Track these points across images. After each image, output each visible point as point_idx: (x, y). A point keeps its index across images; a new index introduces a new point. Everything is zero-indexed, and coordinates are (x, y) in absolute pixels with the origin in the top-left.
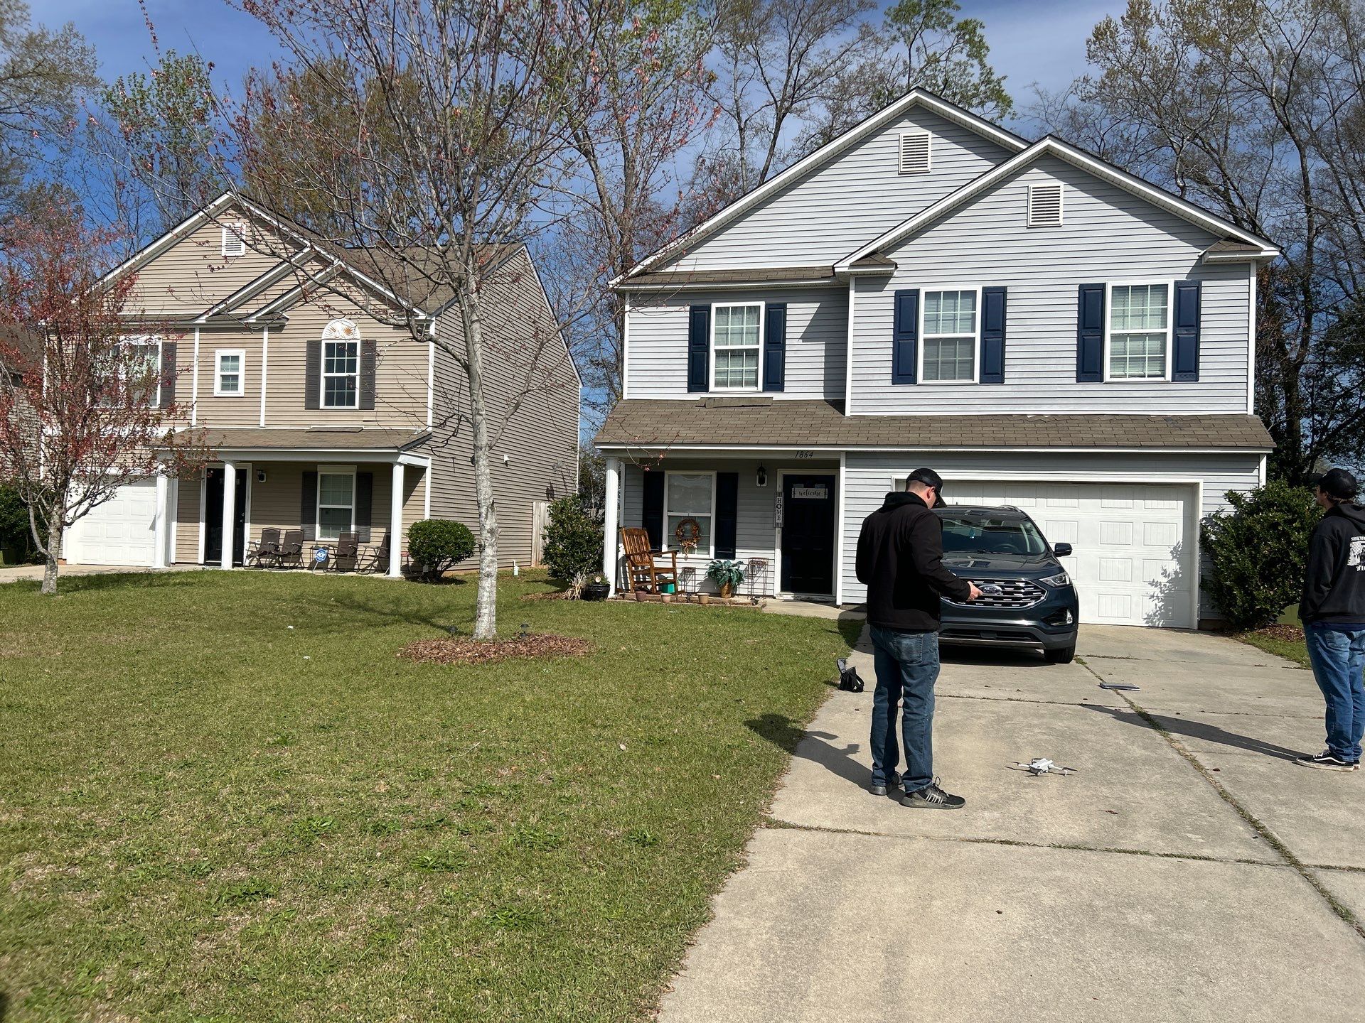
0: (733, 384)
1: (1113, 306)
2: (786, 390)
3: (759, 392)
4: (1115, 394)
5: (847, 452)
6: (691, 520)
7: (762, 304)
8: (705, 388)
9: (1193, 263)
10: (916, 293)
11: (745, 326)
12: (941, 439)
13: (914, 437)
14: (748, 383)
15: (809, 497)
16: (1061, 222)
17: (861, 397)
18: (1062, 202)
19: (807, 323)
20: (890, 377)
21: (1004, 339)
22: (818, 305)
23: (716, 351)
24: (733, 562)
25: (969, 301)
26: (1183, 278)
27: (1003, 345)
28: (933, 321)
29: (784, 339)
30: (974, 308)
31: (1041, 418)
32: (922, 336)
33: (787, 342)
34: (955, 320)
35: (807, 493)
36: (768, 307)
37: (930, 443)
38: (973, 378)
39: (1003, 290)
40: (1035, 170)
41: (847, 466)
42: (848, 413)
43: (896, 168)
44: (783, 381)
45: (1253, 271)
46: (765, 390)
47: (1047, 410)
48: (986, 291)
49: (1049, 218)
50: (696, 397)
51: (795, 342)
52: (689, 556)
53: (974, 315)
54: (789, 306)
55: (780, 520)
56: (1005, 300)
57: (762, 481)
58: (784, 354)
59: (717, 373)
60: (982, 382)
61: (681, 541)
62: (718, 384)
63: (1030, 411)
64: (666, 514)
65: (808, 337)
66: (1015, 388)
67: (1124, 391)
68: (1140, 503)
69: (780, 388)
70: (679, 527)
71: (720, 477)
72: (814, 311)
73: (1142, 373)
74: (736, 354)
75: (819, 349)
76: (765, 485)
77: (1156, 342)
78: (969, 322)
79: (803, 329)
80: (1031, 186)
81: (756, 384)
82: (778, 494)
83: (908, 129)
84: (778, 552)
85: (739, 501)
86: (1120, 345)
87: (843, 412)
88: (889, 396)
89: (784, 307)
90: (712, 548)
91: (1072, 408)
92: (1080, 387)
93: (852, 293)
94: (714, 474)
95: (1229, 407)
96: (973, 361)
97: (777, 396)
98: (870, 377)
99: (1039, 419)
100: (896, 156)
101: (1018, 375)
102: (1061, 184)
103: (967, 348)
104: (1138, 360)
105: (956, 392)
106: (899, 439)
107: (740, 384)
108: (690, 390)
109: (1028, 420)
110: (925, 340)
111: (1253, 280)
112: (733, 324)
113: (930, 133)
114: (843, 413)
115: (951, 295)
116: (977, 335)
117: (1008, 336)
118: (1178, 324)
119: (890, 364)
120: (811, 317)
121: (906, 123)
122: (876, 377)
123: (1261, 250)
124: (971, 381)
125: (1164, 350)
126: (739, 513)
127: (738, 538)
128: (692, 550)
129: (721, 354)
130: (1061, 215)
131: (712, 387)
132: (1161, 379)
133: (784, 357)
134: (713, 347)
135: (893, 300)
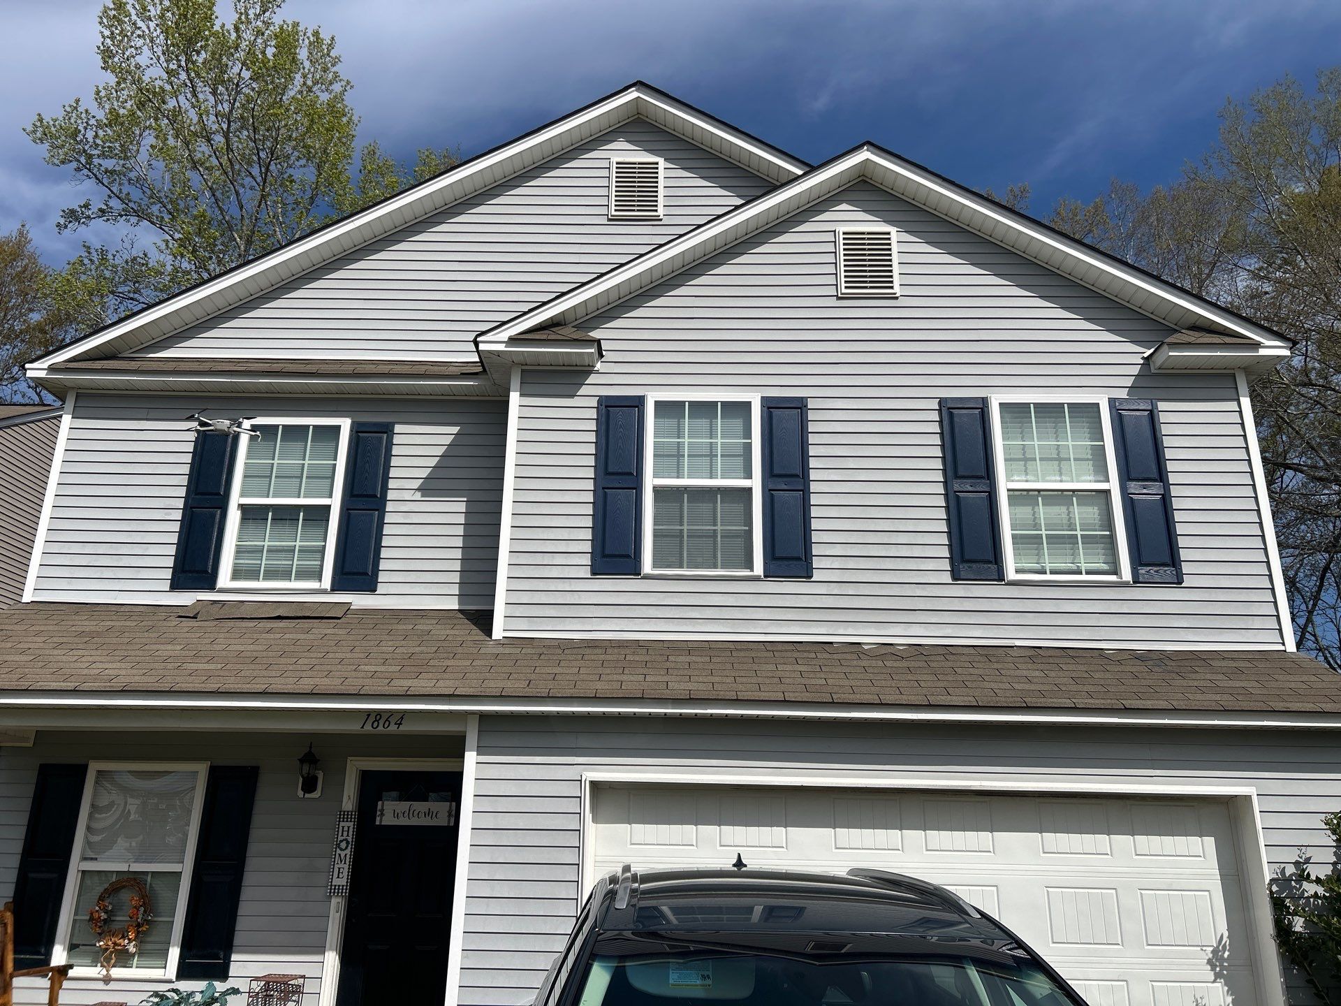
0: (271, 574)
1: (1004, 439)
2: (381, 589)
3: (324, 592)
4: (1030, 606)
5: (483, 716)
6: (133, 881)
7: (345, 424)
8: (209, 581)
9: (1135, 370)
10: (637, 403)
11: (307, 462)
12: (690, 686)
13: (632, 682)
14: (303, 574)
15: (414, 822)
16: (897, 290)
17: (525, 598)
18: (895, 258)
19: (433, 462)
20: (587, 560)
21: (806, 492)
22: (455, 430)
23: (243, 508)
24: (220, 986)
25: (738, 423)
26: (1123, 394)
27: (806, 506)
28: (671, 458)
29: (385, 488)
30: (748, 433)
31: (890, 649)
32: (650, 481)
33: (391, 495)
34: (712, 456)
35: (410, 813)
36: (356, 431)
37: (667, 694)
38: (750, 566)
39: (799, 406)
40: (844, 206)
41: (481, 750)
42: (498, 633)
43: (604, 211)
44: (376, 570)
45: (1243, 387)
46: (337, 587)
47: (901, 635)
48: (770, 406)
49: (875, 284)
50: (186, 598)
51: (407, 495)
52: (117, 972)
53: (748, 448)
54: (398, 428)
55: (342, 881)
56: (804, 422)
57: (309, 786)
58: (382, 517)
59: (239, 551)
60: (769, 574)
61: (101, 936)
62: (237, 574)
63: (869, 636)
64: (76, 866)
65: (432, 487)
66: (835, 589)
67: (1044, 600)
68: (1123, 841)
69: (368, 583)
70: (101, 898)
71: (216, 776)
72: (448, 440)
73: (1073, 567)
74: (285, 515)
75: (454, 510)
76: (316, 795)
77: (1090, 509)
78: (739, 462)
79: (425, 473)
80: (842, 228)
81: (319, 577)
82: (344, 816)
83: (623, 153)
84: (331, 962)
85: (255, 833)
86: (1024, 512)
87: (488, 630)
88: (585, 598)
89: (388, 430)
90: (174, 953)
91: (949, 631)
92: (959, 590)
93: (515, 398)
94: (201, 770)
95: (1249, 636)
96: (749, 534)
97: (359, 601)
98: (547, 559)
99: (886, 651)
100: (604, 192)
101: (837, 563)
102: (893, 230)
103: (739, 508)
104: (1063, 542)
105: (718, 594)
106: (599, 685)
107: (285, 575)
108: (177, 584)
109: (864, 653)
110: (657, 491)
111: (1246, 402)
112: (282, 459)
113: (661, 161)
114: (490, 635)
115: (704, 409)
116: (756, 483)
117: (814, 487)
118: (1126, 475)
119: (588, 535)
120: (440, 451)
121: (621, 144)
122: (559, 559)
123: (1257, 345)
124: (747, 573)
125: (1109, 524)
126: (252, 863)
127: (241, 924)
128: (123, 958)
129: (251, 514)
130: (897, 280)
131: (224, 578)
132: (1113, 578)
133: (381, 523)
134: (235, 499)
135: (593, 414)
